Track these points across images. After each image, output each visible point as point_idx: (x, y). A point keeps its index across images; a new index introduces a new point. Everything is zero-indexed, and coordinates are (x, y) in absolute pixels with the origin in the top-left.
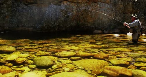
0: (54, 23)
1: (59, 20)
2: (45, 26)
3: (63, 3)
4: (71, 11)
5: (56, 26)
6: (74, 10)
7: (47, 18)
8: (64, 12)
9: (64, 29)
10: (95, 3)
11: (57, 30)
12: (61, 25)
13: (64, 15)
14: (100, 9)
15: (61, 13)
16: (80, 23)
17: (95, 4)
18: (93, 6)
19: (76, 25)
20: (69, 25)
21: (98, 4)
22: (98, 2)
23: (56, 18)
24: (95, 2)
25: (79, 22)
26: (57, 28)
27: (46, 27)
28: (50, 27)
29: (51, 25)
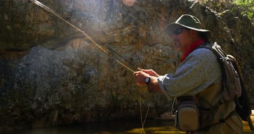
0: (47, 100)
1: (62, 89)
2: (13, 110)
3: (72, 45)
4: (94, 63)
5: (51, 110)
6: (101, 61)
7: (19, 82)
8: (74, 66)
9: (77, 116)
10: (150, 46)
11: (55, 119)
12: (69, 106)
13: (75, 75)
14: (165, 60)
15: (68, 69)
16: (119, 98)
17: (151, 48)
18: (146, 53)
19: (109, 103)
20: (92, 106)
21: (158, 48)
22: (158, 45)
23: (50, 83)
24: (151, 44)
25: (118, 94)
26: (56, 115)
27: (14, 113)
28: (32, 112)
29: (34, 106)
